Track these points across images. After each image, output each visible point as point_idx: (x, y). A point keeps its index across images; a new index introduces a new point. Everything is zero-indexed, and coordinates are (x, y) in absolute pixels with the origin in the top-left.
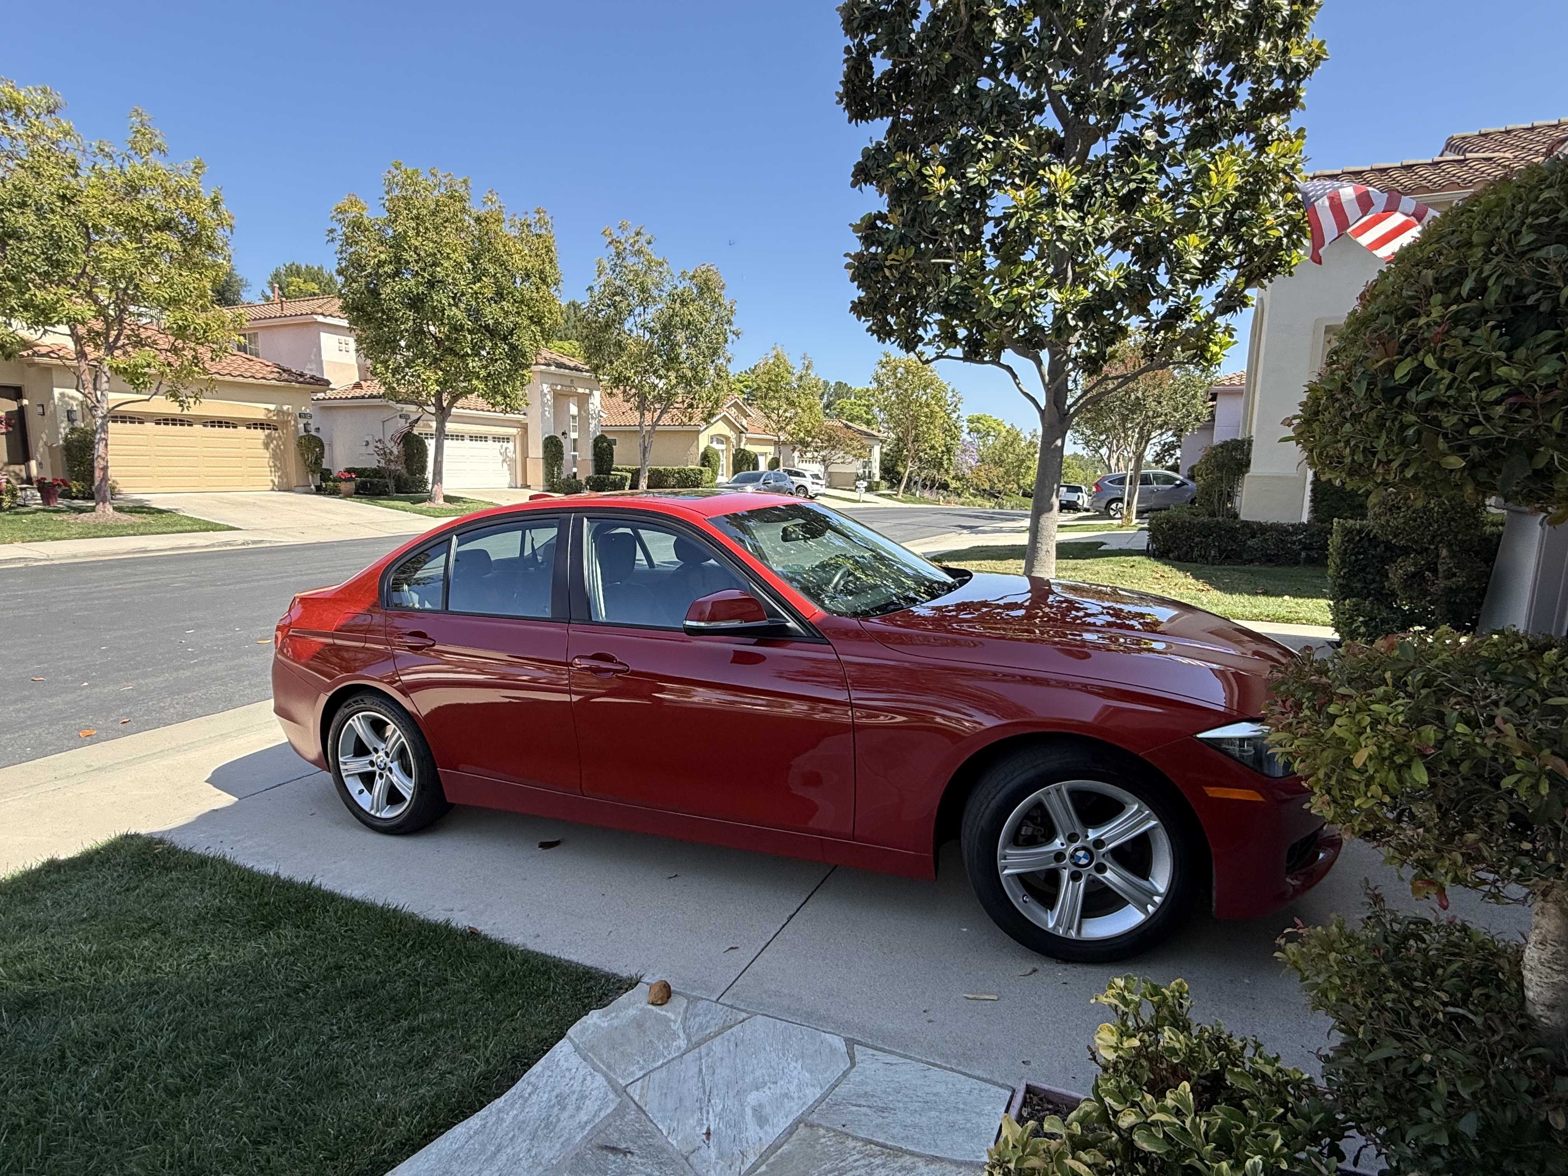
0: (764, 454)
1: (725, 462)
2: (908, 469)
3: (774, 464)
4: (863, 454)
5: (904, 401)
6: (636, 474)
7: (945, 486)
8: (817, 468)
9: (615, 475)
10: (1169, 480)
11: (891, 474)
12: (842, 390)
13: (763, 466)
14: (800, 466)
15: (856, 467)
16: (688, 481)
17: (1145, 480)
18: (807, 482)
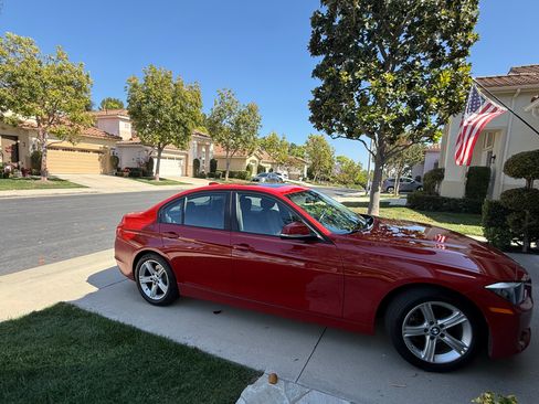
0: (268, 167)
1: (255, 169)
2: (317, 174)
3: (271, 170)
4: (301, 169)
5: (315, 150)
6: (225, 172)
7: (328, 180)
8: (286, 173)
9: (217, 173)
10: (408, 181)
11: (310, 175)
12: (293, 146)
13: (267, 172)
14: (279, 171)
15: (299, 172)
16: (242, 176)
17: (401, 180)
18: (282, 177)
